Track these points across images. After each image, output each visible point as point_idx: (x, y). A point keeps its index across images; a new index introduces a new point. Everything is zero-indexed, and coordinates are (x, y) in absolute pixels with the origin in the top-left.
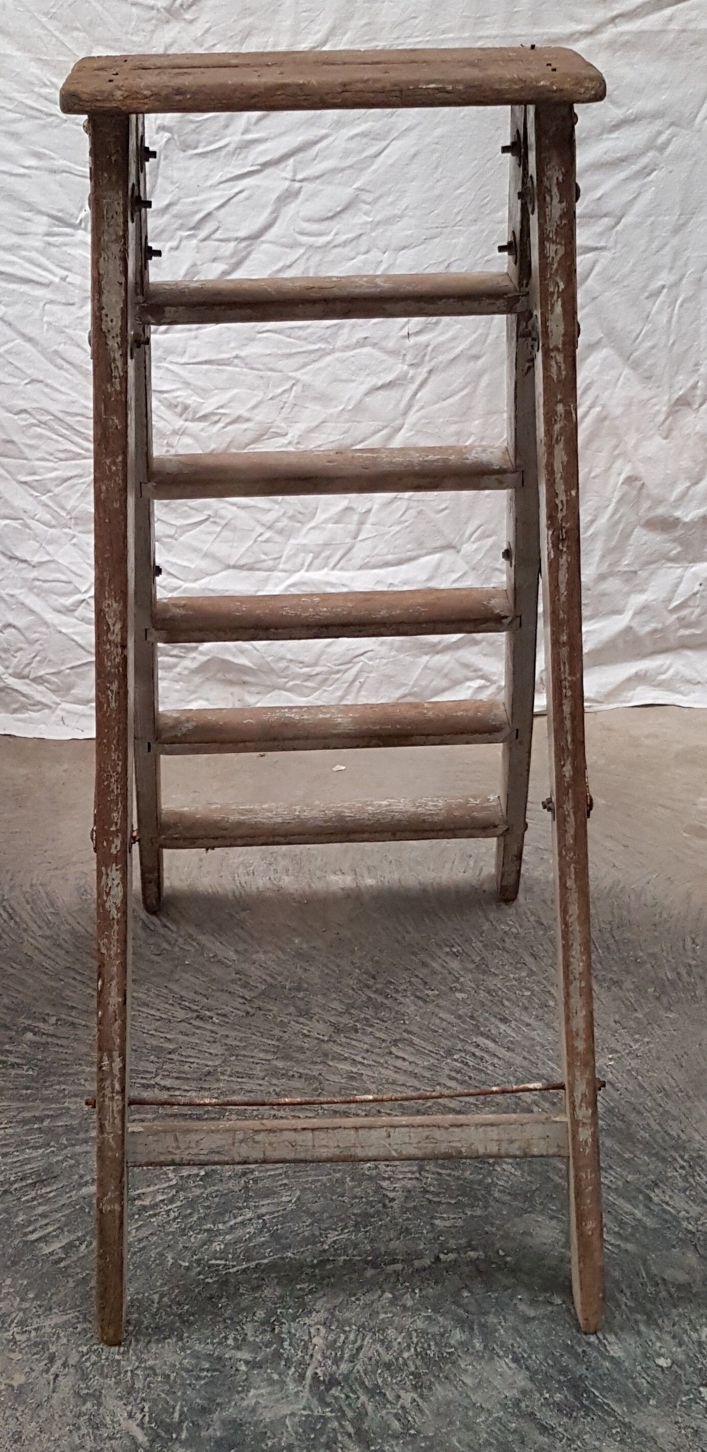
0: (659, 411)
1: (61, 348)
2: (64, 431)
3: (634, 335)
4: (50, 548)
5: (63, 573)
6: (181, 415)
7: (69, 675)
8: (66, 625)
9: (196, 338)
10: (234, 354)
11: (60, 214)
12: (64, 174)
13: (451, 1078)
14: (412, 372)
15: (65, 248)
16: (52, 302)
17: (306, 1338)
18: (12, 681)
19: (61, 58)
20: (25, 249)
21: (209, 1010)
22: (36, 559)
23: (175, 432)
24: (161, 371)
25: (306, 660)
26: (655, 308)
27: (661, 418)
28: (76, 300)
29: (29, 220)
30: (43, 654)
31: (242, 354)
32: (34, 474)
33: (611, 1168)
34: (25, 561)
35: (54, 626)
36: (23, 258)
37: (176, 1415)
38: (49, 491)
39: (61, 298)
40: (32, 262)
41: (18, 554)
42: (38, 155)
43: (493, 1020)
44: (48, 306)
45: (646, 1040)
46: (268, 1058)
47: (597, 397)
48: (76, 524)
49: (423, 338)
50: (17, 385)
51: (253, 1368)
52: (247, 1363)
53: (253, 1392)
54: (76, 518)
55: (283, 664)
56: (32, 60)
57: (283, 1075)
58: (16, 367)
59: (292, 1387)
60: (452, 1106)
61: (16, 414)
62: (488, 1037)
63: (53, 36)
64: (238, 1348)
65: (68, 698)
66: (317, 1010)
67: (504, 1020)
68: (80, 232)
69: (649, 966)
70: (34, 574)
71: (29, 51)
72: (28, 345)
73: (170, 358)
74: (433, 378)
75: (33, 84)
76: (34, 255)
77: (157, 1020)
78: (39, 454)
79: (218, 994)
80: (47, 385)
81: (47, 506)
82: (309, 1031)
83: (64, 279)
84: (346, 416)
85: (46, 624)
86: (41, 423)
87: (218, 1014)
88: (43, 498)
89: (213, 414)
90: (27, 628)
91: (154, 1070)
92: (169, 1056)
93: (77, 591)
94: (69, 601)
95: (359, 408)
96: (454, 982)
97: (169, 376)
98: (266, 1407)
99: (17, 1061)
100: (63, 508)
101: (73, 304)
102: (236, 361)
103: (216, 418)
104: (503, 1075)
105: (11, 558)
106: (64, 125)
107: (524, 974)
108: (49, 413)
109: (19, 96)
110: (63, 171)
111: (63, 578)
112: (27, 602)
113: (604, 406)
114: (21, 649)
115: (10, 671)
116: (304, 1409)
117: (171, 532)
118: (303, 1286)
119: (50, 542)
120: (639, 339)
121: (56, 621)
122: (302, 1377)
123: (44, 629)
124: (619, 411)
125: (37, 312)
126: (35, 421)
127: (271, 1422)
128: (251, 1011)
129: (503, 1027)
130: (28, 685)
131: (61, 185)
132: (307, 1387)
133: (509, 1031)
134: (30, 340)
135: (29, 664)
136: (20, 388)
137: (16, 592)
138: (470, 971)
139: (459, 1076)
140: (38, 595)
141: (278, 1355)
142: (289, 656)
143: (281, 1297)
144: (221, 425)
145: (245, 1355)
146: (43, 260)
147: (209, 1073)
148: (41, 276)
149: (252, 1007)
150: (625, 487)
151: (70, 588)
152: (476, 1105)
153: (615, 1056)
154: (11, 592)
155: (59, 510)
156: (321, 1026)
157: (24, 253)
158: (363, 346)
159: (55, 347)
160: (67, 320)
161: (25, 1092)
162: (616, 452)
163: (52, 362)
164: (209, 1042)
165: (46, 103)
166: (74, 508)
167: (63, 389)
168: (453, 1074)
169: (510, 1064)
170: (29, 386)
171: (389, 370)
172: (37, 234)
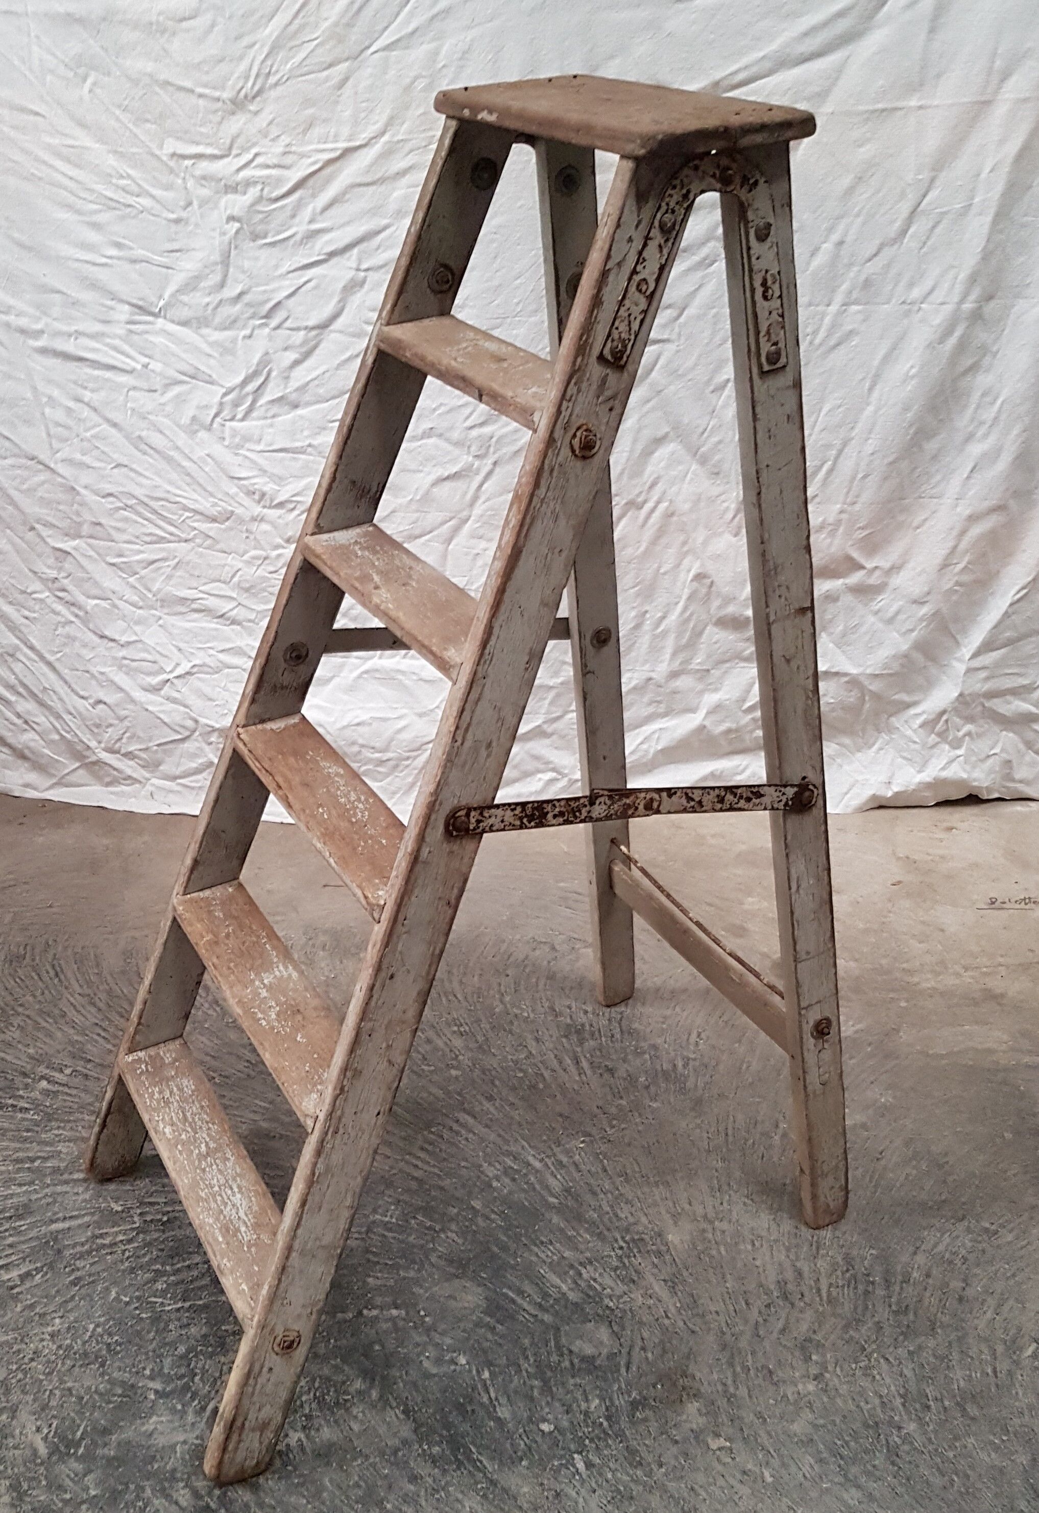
0: (727, 508)
1: (144, 434)
2: (149, 515)
3: (701, 430)
4: (137, 628)
5: (150, 653)
6: (259, 502)
7: (156, 751)
8: (152, 703)
9: (271, 426)
10: (307, 443)
11: (141, 303)
12: (144, 264)
13: (422, 1149)
14: (477, 464)
15: (146, 336)
16: (134, 388)
17: (217, 1375)
18: (105, 756)
19: (134, 150)
20: (109, 337)
22: (124, 639)
23: (254, 519)
24: (240, 458)
25: (377, 745)
26: (720, 403)
27: (730, 515)
28: (158, 387)
29: (112, 308)
30: (131, 730)
31: (315, 442)
32: (121, 556)
33: (551, 1243)
34: (113, 640)
35: (141, 703)
36: (107, 345)
37: (79, 1434)
38: (136, 573)
39: (145, 386)
40: (115, 349)
41: (107, 633)
42: (119, 245)
43: (479, 1097)
44: (131, 393)
45: (623, 1126)
47: (664, 492)
48: (162, 606)
49: (487, 430)
50: (105, 469)
51: (161, 1397)
52: (156, 1392)
53: (154, 1418)
54: (162, 601)
55: (355, 749)
56: (109, 152)
58: (103, 452)
59: (190, 1418)
60: (416, 1175)
61: (103, 497)
62: (469, 1114)
63: (127, 128)
64: (152, 1378)
65: (157, 774)
67: (490, 1098)
68: (160, 321)
69: (647, 1056)
70: (123, 653)
71: (106, 143)
72: (113, 431)
73: (247, 445)
74: (498, 470)
75: (111, 176)
76: (117, 342)
78: (126, 537)
80: (132, 470)
81: (135, 588)
83: (146, 366)
84: (414, 507)
85: (133, 701)
86: (127, 507)
88: (131, 580)
89: (287, 501)
90: (117, 705)
93: (162, 670)
94: (155, 680)
95: (426, 499)
96: (453, 1059)
97: (247, 463)
98: (162, 1433)
100: (150, 591)
101: (155, 391)
102: (309, 449)
103: (291, 506)
104: (473, 1150)
105: (102, 637)
106: (140, 216)
107: (523, 1056)
108: (134, 497)
109: (99, 187)
110: (142, 261)
111: (149, 657)
112: (117, 679)
113: (671, 501)
114: (111, 725)
115: (103, 745)
116: (197, 1438)
117: (252, 616)
118: (227, 1327)
119: (138, 623)
120: (706, 435)
121: (143, 700)
122: (203, 1409)
123: (130, 707)
124: (687, 506)
125: (122, 398)
126: (121, 505)
127: (163, 1447)
129: (487, 1105)
130: (119, 760)
131: (141, 275)
132: (205, 1420)
133: (492, 1109)
134: (115, 425)
135: (120, 739)
136: (108, 472)
137: (105, 669)
138: (471, 1050)
139: (430, 1148)
140: (127, 674)
141: (186, 1388)
142: (361, 741)
143: (205, 1336)
144: (296, 512)
145: (157, 1385)
146: (126, 348)
148: (124, 363)
150: (695, 584)
151: (156, 667)
152: (439, 1176)
153: (587, 1139)
154: (103, 670)
155: (145, 592)
157: (108, 340)
158: (429, 437)
159: (137, 433)
160: (149, 407)
162: (685, 549)
163: (137, 448)
165: (124, 195)
166: (159, 590)
167: (147, 474)
168: (426, 1146)
169: (482, 1140)
170: (115, 470)
171: (454, 461)
172: (118, 322)
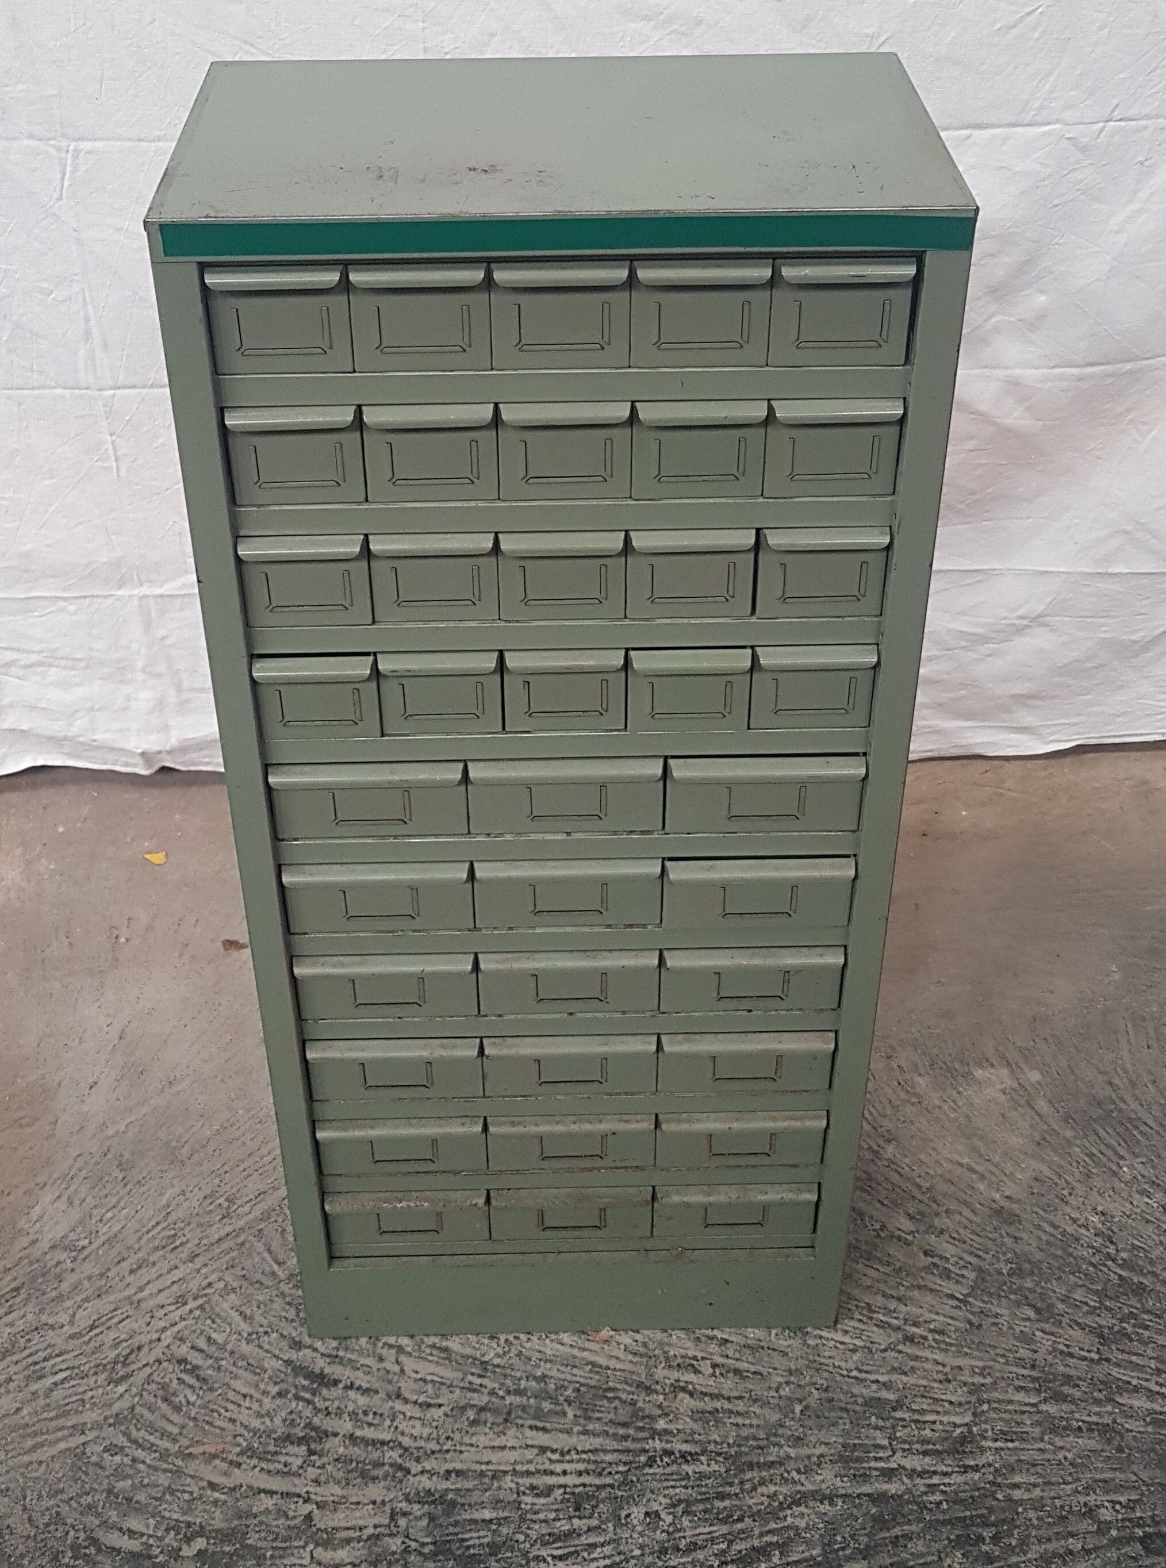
21: (915, 1324)
46: (1032, 1401)
57: (1065, 1428)
66: (1061, 1306)
77: (854, 1351)
79: (916, 1293)
82: (1067, 1346)
87: (931, 1331)
91: (886, 1442)
92: (899, 1414)
99: (685, 1447)
128: (975, 1320)
147: (963, 1440)
149: (973, 1313)
156: (1077, 1334)
161: (719, 1504)
164: (940, 1382)
